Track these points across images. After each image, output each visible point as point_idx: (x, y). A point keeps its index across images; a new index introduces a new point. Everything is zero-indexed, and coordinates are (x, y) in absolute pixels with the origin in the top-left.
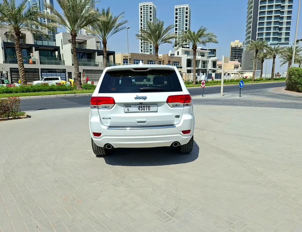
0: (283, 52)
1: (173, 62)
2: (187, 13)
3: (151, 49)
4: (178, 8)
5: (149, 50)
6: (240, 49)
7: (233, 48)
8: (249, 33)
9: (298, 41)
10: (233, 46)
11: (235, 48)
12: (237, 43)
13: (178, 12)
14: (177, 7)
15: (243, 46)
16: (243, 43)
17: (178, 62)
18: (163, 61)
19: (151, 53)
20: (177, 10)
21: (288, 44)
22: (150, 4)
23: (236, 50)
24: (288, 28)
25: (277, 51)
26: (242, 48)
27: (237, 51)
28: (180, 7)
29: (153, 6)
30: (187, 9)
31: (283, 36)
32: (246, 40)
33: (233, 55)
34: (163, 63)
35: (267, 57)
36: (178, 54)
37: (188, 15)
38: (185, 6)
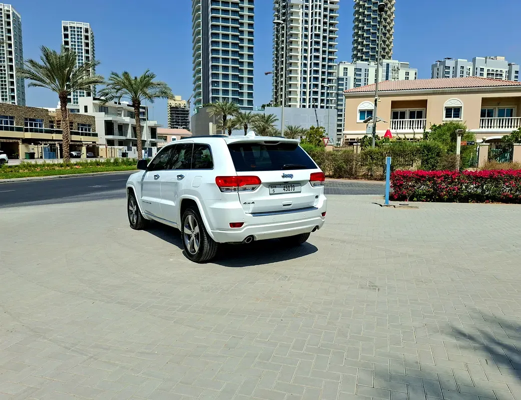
0: (256, 121)
1: (78, 124)
2: (87, 38)
3: (12, 94)
4: (69, 26)
5: (8, 97)
6: (185, 111)
7: (173, 108)
8: (199, 87)
9: (263, 106)
10: (173, 105)
11: (176, 108)
12: (179, 101)
13: (69, 33)
14: (65, 23)
15: (187, 106)
16: (189, 102)
17: (89, 125)
18: (57, 121)
19: (15, 103)
20: (66, 29)
21: (251, 109)
22: (6, 8)
23: (178, 111)
24: (250, 87)
25: (248, 118)
26: (186, 110)
27: (178, 114)
28: (73, 25)
29: (13, 13)
30: (87, 31)
31: (245, 98)
32: (195, 97)
33: (173, 119)
34: (58, 124)
35: (236, 127)
36: (86, 110)
37: (89, 41)
38: (84, 25)
